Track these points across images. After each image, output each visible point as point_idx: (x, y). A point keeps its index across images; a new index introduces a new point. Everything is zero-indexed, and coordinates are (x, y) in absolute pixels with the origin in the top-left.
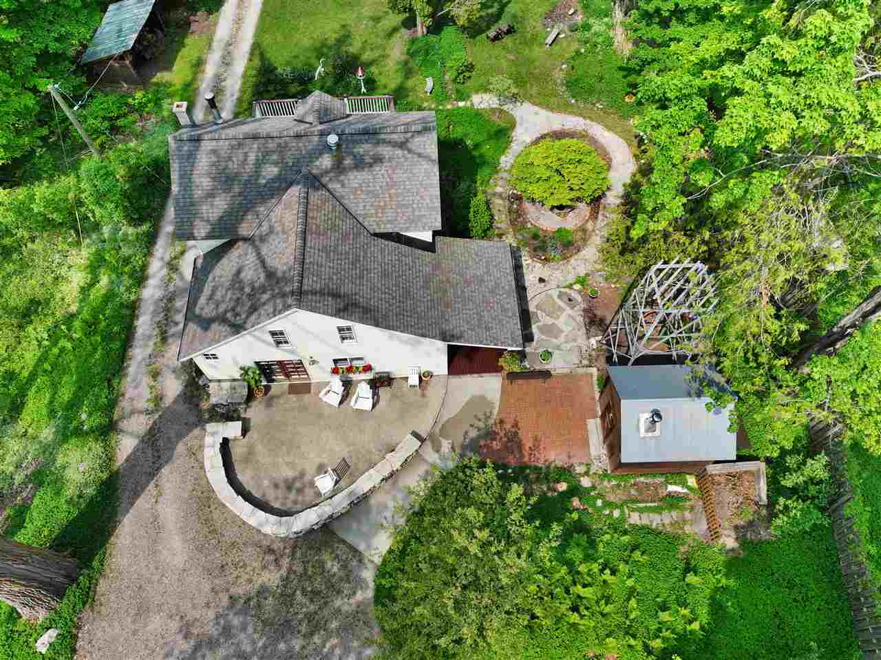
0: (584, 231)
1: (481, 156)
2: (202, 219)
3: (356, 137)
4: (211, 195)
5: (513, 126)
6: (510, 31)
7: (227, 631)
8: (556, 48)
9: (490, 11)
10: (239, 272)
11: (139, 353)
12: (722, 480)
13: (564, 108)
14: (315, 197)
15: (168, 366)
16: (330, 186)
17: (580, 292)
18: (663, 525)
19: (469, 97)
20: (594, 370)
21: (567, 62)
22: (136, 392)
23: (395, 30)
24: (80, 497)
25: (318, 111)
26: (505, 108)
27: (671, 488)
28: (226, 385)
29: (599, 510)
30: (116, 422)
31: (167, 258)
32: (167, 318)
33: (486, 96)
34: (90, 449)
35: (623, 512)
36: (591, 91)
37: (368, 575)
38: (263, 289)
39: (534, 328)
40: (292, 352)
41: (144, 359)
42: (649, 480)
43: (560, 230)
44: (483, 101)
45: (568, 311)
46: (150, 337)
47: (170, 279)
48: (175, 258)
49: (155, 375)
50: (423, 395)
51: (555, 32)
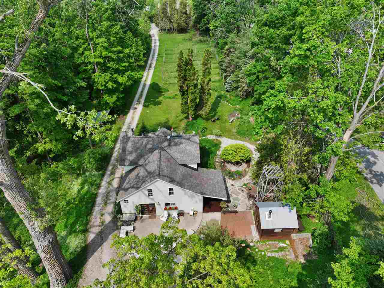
0: (245, 171)
1: (211, 151)
2: (128, 160)
3: (175, 137)
4: (131, 153)
5: (221, 143)
6: (218, 119)
8: (233, 124)
9: (212, 114)
10: (138, 174)
11: (97, 209)
12: (297, 241)
13: (237, 139)
14: (163, 153)
15: (107, 213)
16: (167, 150)
17: (245, 188)
18: (279, 256)
19: (206, 136)
20: (252, 211)
21: (237, 127)
22: (96, 220)
23: (182, 119)
24: (75, 251)
25: (163, 132)
26: (218, 139)
27: (281, 245)
28: (128, 215)
29: (256, 252)
30: (88, 229)
31: (108, 181)
32: (107, 198)
33: (212, 136)
34: (79, 237)
35: (265, 253)
36: (244, 134)
38: (147, 177)
39: (231, 199)
40: (153, 199)
41: (99, 210)
42: (273, 242)
43: (238, 171)
44: (211, 137)
45: (242, 193)
46: (101, 204)
47: (108, 187)
48: (110, 181)
49: (102, 215)
50: (195, 219)
51: (232, 120)
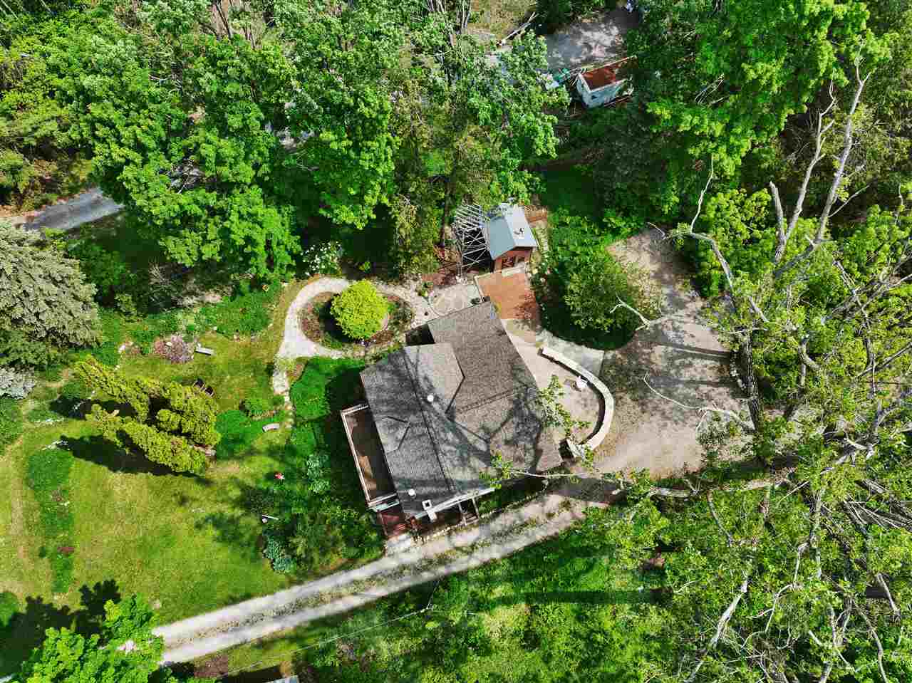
1: (337, 371)
5: (302, 359)
7: (655, 408)
13: (278, 330)
15: (543, 510)
17: (429, 293)
19: (278, 395)
20: (476, 277)
22: (563, 521)
29: (547, 263)
32: (511, 530)
33: (275, 383)
35: (545, 254)
37: (610, 355)
38: (521, 415)
41: (543, 529)
43: (389, 311)
44: (281, 385)
46: (527, 534)
47: (482, 545)
48: (464, 551)
49: (550, 516)
51: (194, 350)
